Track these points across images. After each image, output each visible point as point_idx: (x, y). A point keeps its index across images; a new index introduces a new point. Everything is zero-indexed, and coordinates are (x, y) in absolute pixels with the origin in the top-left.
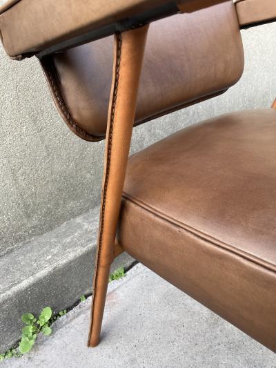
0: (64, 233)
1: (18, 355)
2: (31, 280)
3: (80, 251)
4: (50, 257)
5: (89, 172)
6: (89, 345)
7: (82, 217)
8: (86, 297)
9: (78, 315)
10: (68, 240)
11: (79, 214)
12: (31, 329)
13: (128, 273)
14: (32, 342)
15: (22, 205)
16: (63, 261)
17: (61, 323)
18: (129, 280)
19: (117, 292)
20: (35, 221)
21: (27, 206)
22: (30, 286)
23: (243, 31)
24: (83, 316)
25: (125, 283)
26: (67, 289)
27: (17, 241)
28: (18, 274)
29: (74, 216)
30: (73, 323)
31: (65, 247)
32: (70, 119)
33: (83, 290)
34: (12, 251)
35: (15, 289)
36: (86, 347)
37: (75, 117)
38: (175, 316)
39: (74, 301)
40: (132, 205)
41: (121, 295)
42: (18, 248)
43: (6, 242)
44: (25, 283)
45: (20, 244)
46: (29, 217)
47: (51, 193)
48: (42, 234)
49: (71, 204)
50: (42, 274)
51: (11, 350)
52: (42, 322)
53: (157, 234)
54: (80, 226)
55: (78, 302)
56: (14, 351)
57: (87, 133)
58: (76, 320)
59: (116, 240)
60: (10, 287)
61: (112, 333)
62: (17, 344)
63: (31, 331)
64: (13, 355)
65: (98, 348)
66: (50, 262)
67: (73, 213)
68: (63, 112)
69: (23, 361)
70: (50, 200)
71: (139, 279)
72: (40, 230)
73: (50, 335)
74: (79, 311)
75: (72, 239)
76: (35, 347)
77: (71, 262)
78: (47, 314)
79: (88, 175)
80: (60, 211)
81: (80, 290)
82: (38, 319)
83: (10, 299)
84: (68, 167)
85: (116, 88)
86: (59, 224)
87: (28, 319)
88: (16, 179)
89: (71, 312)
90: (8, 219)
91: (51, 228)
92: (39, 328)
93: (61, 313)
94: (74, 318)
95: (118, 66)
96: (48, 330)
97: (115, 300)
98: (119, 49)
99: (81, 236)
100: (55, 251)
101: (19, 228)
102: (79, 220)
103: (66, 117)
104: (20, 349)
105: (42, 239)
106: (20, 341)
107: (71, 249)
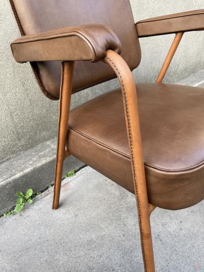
0: (40, 150)
1: (14, 214)
2: (22, 174)
3: (48, 159)
4: (32, 162)
5: (55, 115)
6: (53, 208)
7: (50, 141)
8: (52, 186)
9: (47, 195)
10: (42, 153)
11: (48, 139)
12: (21, 200)
13: (77, 173)
14: (22, 206)
15: (15, 133)
16: (39, 165)
17: (38, 198)
18: (77, 177)
19: (70, 183)
20: (23, 142)
21: (18, 134)
22: (21, 177)
23: (140, 39)
24: (50, 195)
25: (75, 178)
26: (41, 180)
27: (12, 153)
28: (14, 171)
29: (46, 140)
30: (44, 199)
31: (40, 157)
32: (44, 90)
33: (50, 182)
34: (10, 159)
35: (13, 178)
36: (51, 209)
37: (46, 88)
38: (101, 195)
39: (45, 188)
40: (73, 131)
41: (72, 184)
42: (13, 157)
43: (7, 153)
44: (18, 175)
45: (14, 155)
46: (19, 139)
47: (32, 127)
48: (27, 150)
49: (44, 133)
50: (27, 171)
51: (10, 211)
52: (27, 197)
53: (83, 143)
54: (49, 146)
55: (47, 188)
56: (12, 211)
57: (52, 96)
58: (46, 197)
59: (66, 148)
60: (10, 177)
61: (66, 203)
62: (13, 208)
63: (21, 201)
64: (11, 213)
65: (58, 210)
66: (31, 164)
67: (45, 139)
68: (41, 86)
69: (17, 216)
70: (31, 131)
71: (83, 176)
72: (26, 148)
73: (32, 204)
74: (48, 192)
75: (45, 153)
76: (24, 209)
77: (43, 165)
78: (30, 193)
79: (54, 117)
80: (37, 137)
81: (48, 181)
82: (25, 195)
83: (10, 183)
84: (42, 111)
85: (63, 82)
86: (37, 145)
87: (20, 195)
88: (12, 118)
89: (43, 193)
90: (8, 141)
91: (32, 147)
92: (25, 200)
93: (37, 193)
94: (45, 196)
95: (63, 74)
96: (31, 201)
97: (68, 188)
98: (63, 68)
99: (50, 151)
100: (35, 159)
101: (14, 146)
102: (48, 143)
103: (42, 88)
104: (15, 210)
105: (27, 153)
106: (15, 206)
107: (44, 159)
